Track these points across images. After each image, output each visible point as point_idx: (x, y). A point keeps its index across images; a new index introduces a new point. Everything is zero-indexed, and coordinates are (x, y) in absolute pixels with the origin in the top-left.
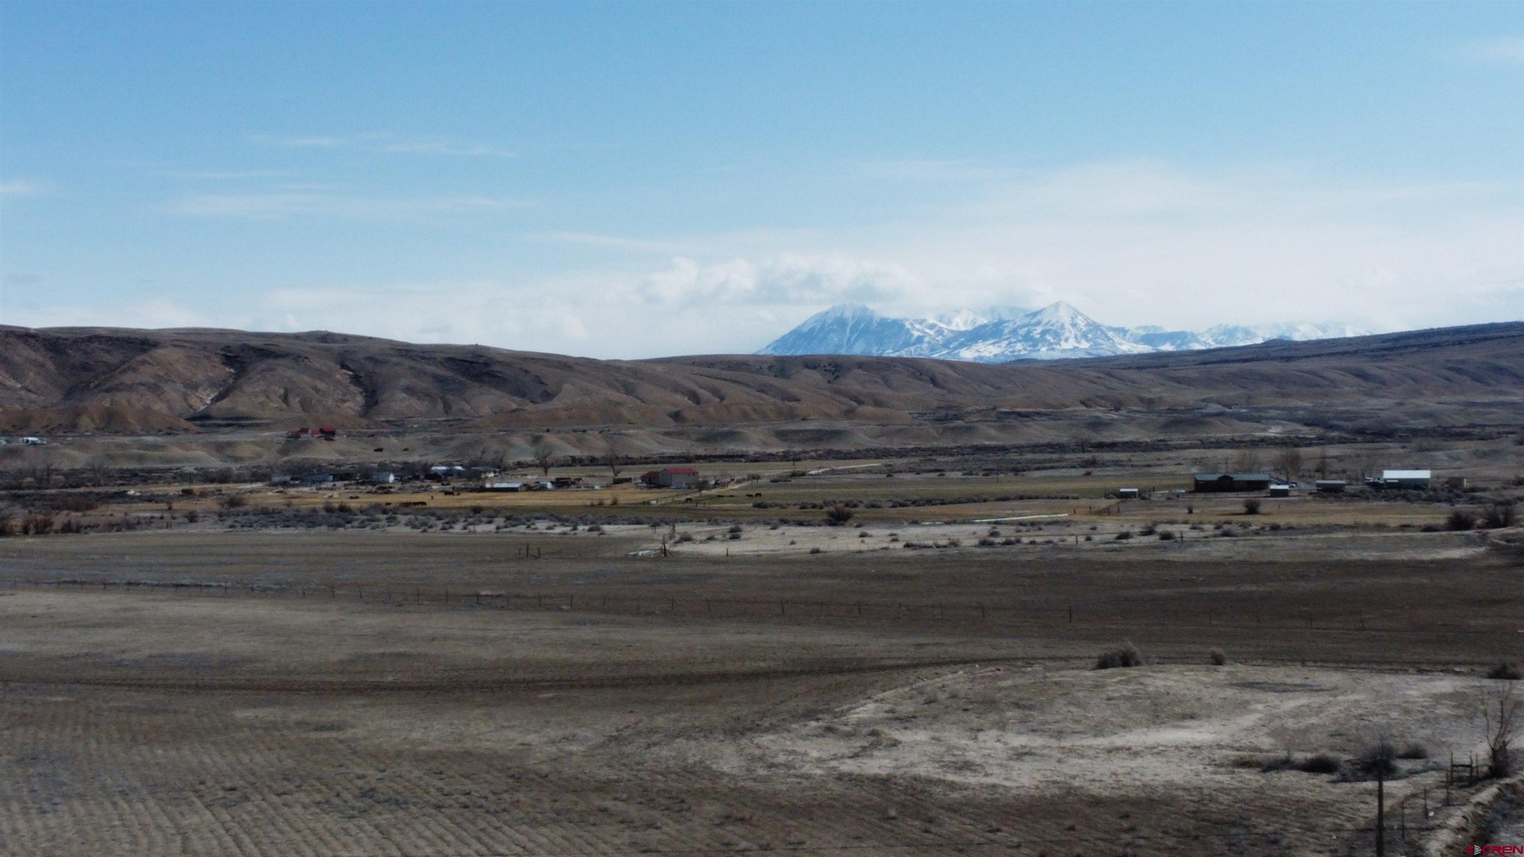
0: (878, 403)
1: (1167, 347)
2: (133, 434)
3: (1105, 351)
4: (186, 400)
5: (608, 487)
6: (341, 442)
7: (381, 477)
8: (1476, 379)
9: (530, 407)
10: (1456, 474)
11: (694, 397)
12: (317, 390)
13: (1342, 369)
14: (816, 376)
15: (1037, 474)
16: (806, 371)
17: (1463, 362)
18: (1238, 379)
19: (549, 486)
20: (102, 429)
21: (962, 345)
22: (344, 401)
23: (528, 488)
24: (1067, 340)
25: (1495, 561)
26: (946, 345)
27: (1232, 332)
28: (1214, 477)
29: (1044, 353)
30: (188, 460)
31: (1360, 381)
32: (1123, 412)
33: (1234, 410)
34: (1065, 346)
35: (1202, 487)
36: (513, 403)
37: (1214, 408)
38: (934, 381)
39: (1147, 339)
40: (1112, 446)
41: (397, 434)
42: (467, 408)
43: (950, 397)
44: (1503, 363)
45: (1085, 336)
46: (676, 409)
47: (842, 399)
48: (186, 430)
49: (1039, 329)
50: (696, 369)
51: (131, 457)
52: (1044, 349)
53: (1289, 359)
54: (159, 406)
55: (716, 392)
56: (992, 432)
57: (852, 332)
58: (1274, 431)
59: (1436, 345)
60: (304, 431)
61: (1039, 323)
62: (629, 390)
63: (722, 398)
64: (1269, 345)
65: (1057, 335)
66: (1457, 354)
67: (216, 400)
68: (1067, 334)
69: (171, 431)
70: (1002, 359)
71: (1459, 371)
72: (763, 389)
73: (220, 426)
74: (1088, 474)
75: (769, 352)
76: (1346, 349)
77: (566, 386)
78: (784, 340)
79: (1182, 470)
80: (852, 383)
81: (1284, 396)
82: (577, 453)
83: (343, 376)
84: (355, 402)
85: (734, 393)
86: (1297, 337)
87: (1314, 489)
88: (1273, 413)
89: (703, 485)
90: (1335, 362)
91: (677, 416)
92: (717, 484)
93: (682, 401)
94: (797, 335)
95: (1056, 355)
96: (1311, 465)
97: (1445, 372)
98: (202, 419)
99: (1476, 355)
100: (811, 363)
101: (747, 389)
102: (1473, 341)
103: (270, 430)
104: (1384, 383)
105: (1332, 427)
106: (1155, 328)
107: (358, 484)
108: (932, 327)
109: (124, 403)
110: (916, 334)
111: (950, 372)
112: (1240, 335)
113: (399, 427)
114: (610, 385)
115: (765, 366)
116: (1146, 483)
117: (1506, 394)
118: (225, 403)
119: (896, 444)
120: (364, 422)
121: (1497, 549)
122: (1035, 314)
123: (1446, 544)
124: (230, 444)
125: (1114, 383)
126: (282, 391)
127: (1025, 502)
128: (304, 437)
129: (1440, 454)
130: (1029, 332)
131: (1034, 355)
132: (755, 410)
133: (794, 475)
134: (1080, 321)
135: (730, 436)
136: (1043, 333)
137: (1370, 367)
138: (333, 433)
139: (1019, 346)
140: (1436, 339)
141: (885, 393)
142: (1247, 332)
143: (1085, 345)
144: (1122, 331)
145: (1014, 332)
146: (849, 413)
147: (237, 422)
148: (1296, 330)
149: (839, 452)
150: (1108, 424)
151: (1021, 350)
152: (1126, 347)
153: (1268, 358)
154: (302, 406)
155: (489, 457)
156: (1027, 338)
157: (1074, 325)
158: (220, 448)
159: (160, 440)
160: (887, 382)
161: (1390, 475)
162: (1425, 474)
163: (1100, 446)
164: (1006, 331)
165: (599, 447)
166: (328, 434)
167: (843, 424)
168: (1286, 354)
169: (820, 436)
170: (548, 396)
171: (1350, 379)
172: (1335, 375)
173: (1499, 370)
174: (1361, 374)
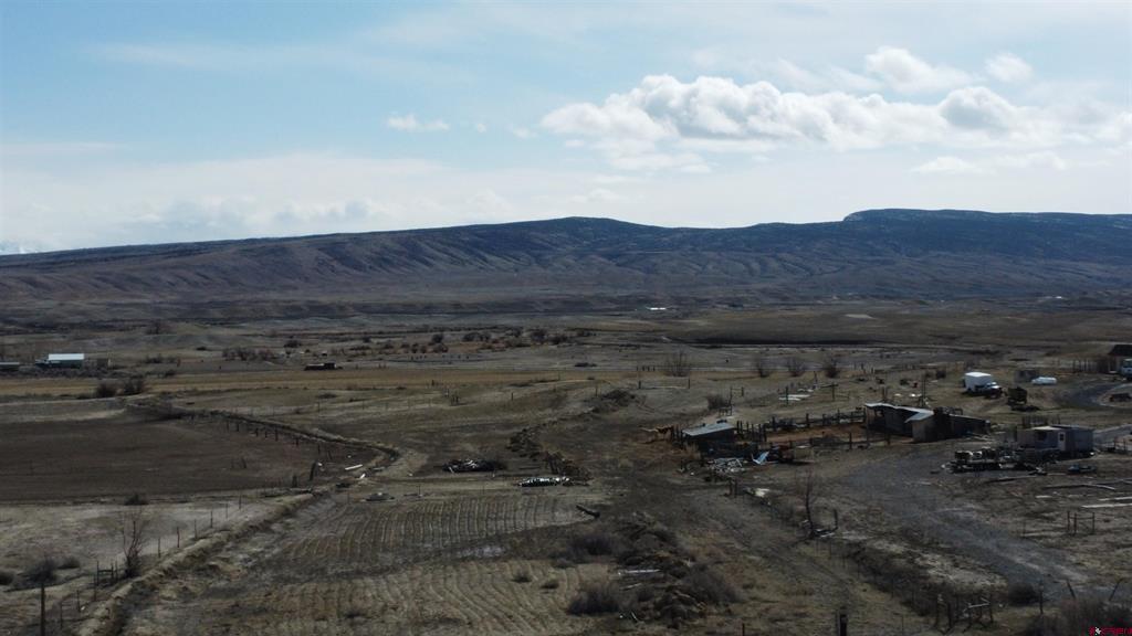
8: (117, 286)
10: (103, 356)
13: (17, 278)
17: (109, 274)
25: (130, 419)
31: (30, 287)
44: (136, 274)
59: (88, 261)
66: (104, 268)
71: (105, 280)
76: (19, 263)
90: (10, 272)
97: (94, 281)
99: (117, 268)
102: (114, 259)
104: (49, 289)
105: (11, 322)
117: (140, 297)
121: (132, 411)
123: (95, 408)
129: (91, 342)
137: (39, 278)
140: (87, 257)
161: (54, 357)
162: (80, 357)
171: (24, 285)
172: (12, 283)
173: (134, 280)
174: (32, 282)
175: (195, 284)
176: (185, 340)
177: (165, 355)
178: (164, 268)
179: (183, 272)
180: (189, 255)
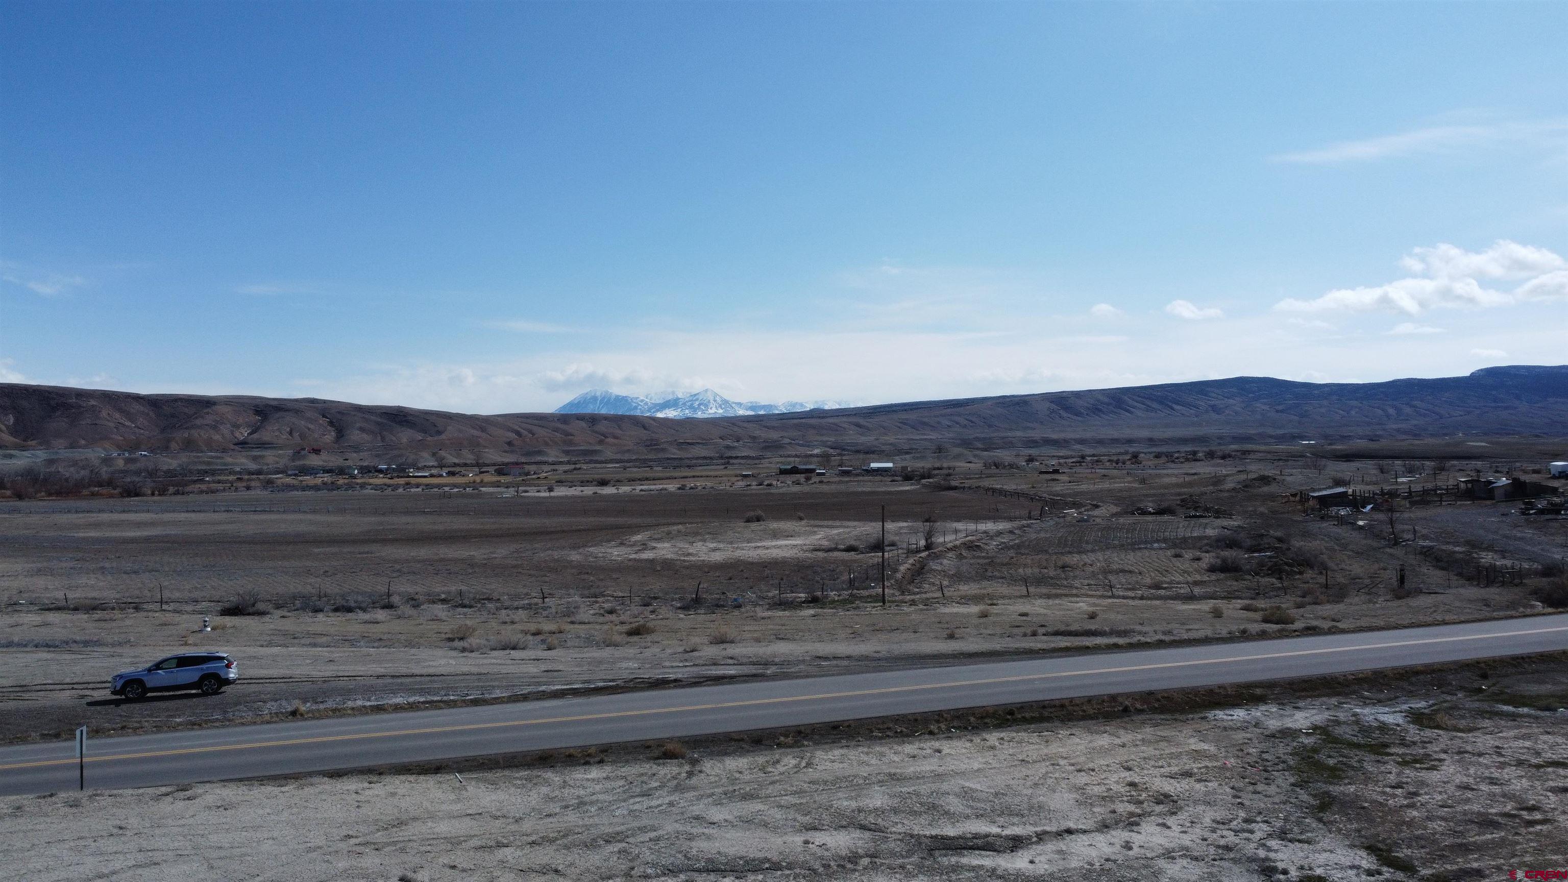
0: (616, 437)
1: (762, 412)
2: (202, 452)
3: (731, 414)
4: (232, 434)
5: (476, 475)
6: (324, 455)
7: (350, 471)
8: (913, 427)
9: (429, 438)
10: (904, 465)
11: (518, 433)
12: (309, 429)
13: (850, 423)
14: (583, 424)
15: (700, 468)
16: (577, 421)
17: (907, 419)
18: (797, 427)
19: (444, 474)
20: (183, 449)
21: (658, 411)
22: (325, 435)
23: (432, 476)
24: (711, 409)
25: (924, 490)
26: (649, 410)
27: (794, 405)
28: (789, 467)
29: (699, 415)
30: (237, 464)
31: (857, 428)
32: (741, 442)
33: (797, 442)
34: (710, 411)
35: (783, 472)
36: (419, 436)
37: (787, 441)
38: (644, 428)
39: (752, 408)
40: (737, 458)
41: (355, 452)
42: (394, 439)
43: (653, 435)
44: (926, 420)
45: (720, 406)
46: (509, 440)
47: (597, 435)
48: (233, 450)
49: (697, 403)
50: (520, 420)
51: (204, 463)
52: (700, 413)
53: (823, 417)
54: (217, 437)
55: (530, 432)
56: (675, 451)
57: (600, 404)
58: (816, 451)
59: (894, 411)
60: (304, 449)
61: (697, 400)
62: (483, 430)
63: (533, 434)
64: (812, 411)
65: (706, 406)
66: (904, 416)
67: (250, 434)
68: (711, 405)
69: (224, 450)
70: (678, 418)
71: (905, 424)
72: (556, 430)
73: (253, 448)
74: (726, 468)
75: (557, 412)
76: (850, 413)
77: (449, 428)
78: (564, 407)
79: (773, 466)
80: (601, 427)
81: (822, 435)
82: (457, 461)
83: (322, 421)
84: (330, 437)
85: (541, 432)
86: (826, 407)
87: (837, 472)
88: (815, 443)
89: (528, 474)
90: (845, 419)
91: (510, 443)
92: (535, 473)
93: (513, 436)
94: (571, 404)
95: (706, 416)
96: (836, 463)
97: (899, 425)
98: (243, 444)
99: (912, 416)
100: (580, 417)
101: (546, 430)
102: (911, 410)
103: (282, 450)
104: (868, 429)
105: (844, 450)
106: (756, 403)
107: (337, 474)
108: (642, 401)
109: (196, 435)
110: (634, 405)
111: (652, 422)
112: (798, 406)
113: (356, 448)
114: (474, 428)
115: (556, 419)
116: (755, 471)
117: (929, 435)
118: (255, 436)
119: (626, 457)
120: (336, 446)
121: (924, 486)
122: (695, 395)
123: (901, 485)
124: (260, 456)
125: (736, 429)
126: (288, 429)
127: (696, 479)
128: (303, 453)
129: (897, 458)
130: (692, 404)
131: (695, 416)
132: (551, 440)
133: (575, 469)
134: (718, 399)
135: (539, 453)
136: (699, 405)
137: (861, 421)
138: (320, 451)
139: (687, 411)
140: (894, 409)
141: (618, 432)
142: (802, 405)
143: (720, 411)
144: (740, 404)
145: (684, 404)
146: (601, 442)
147: (263, 445)
148: (827, 404)
149: (597, 460)
150: (734, 448)
151: (688, 413)
152: (741, 412)
153: (812, 417)
154: (300, 437)
155: (410, 461)
156: (691, 407)
157: (715, 401)
158: (255, 459)
159: (219, 454)
160: (620, 427)
161: (874, 465)
162: (890, 465)
163: (731, 458)
164: (681, 403)
165: (469, 458)
166: (317, 451)
167: (598, 448)
168: (822, 415)
169: (585, 453)
170: (439, 433)
171: (853, 427)
172: (845, 426)
173: (924, 424)
174: (858, 425)
175: (965, 426)
176: (957, 457)
177: (945, 465)
178: (942, 415)
179: (956, 418)
180: (961, 406)
